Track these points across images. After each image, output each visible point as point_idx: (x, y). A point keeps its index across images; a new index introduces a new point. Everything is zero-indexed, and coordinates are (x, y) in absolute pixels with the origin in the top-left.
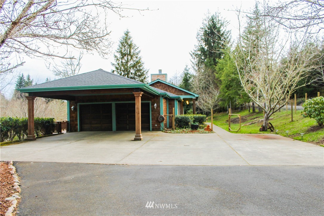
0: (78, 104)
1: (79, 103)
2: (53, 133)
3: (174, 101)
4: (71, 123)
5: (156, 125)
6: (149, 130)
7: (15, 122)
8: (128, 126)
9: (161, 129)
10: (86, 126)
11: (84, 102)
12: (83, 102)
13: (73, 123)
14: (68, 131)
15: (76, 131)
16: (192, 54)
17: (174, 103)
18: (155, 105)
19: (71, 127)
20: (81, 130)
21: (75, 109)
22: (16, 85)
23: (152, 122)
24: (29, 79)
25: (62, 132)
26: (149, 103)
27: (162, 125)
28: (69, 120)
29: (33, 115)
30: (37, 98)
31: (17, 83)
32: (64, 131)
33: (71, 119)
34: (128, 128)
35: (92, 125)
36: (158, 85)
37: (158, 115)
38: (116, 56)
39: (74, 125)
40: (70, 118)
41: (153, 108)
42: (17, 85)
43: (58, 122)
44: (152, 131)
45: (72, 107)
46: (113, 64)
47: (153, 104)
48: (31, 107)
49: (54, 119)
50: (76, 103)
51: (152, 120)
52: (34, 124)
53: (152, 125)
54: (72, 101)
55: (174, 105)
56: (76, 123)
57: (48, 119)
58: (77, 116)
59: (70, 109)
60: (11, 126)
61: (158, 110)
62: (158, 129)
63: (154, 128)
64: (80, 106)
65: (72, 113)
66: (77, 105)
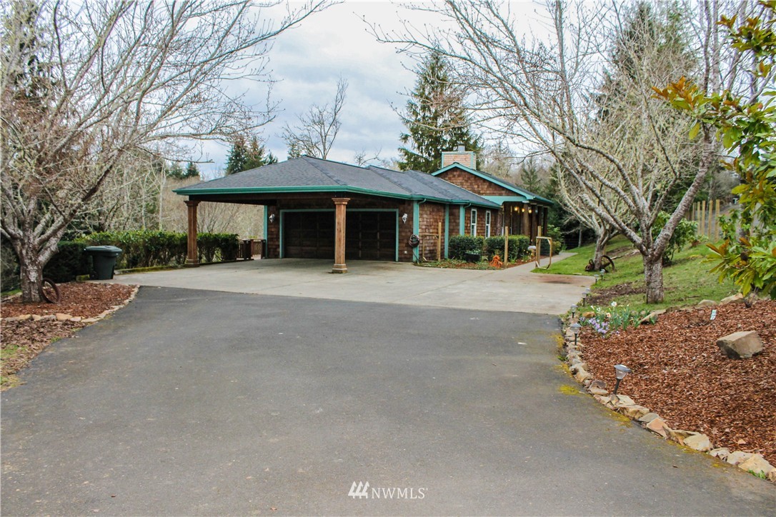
0: (281, 211)
1: (283, 209)
2: (238, 259)
3: (459, 209)
4: (270, 243)
5: (406, 252)
6: (394, 259)
7: (168, 239)
8: (360, 252)
9: (414, 259)
10: (293, 250)
11: (291, 208)
12: (289, 208)
13: (272, 243)
14: (263, 256)
15: (276, 256)
16: (588, 96)
17: (459, 212)
18: (405, 216)
19: (268, 250)
20: (286, 255)
21: (276, 219)
22: (227, 158)
23: (399, 247)
24: (255, 145)
25: (252, 258)
26: (395, 212)
27: (416, 252)
28: (266, 238)
29: (195, 230)
30: (202, 202)
31: (230, 154)
32: (257, 258)
33: (269, 236)
34: (360, 255)
35: (304, 248)
36: (455, 173)
37: (409, 234)
38: (411, 105)
39: (274, 247)
40: (268, 234)
41: (401, 221)
42: (231, 159)
43: (245, 241)
44: (399, 261)
45: (271, 217)
46: (408, 122)
47: (401, 215)
48: (192, 217)
49: (237, 235)
50: (278, 210)
51: (399, 242)
52: (196, 243)
53: (399, 251)
54: (272, 207)
55: (459, 216)
56: (277, 243)
57: (227, 235)
58: (279, 231)
59: (268, 219)
60: (162, 245)
61: (408, 226)
62: (407, 259)
63: (403, 256)
64: (286, 215)
65: (271, 226)
66: (279, 214)
